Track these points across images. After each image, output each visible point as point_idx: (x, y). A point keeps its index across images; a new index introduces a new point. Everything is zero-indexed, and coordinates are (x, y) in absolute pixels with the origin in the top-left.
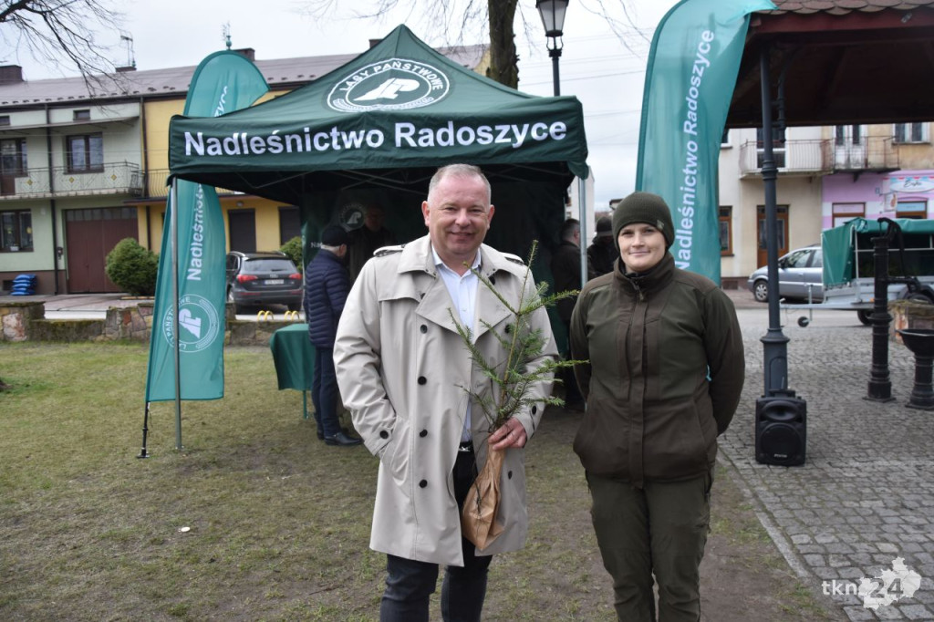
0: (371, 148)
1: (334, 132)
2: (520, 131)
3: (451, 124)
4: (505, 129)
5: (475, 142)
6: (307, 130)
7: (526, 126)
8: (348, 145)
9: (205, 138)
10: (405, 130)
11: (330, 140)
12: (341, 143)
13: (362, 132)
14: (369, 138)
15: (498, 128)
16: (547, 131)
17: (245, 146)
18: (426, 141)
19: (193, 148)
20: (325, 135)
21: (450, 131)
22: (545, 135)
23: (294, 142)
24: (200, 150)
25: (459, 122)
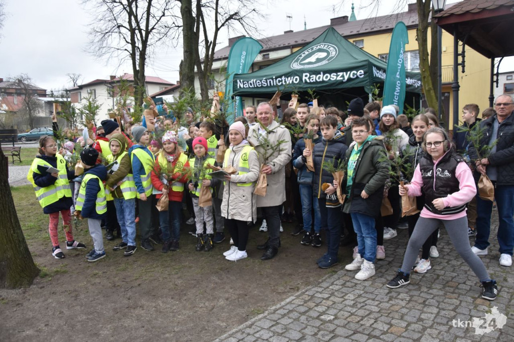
0: (295, 84)
1: (283, 78)
2: (346, 74)
3: (322, 73)
4: (341, 74)
5: (330, 79)
6: (274, 77)
7: (349, 73)
8: (288, 83)
9: (243, 82)
10: (306, 76)
11: (282, 81)
12: (285, 82)
13: (292, 77)
14: (294, 79)
15: (338, 74)
16: (356, 74)
17: (255, 84)
18: (313, 80)
19: (240, 86)
20: (280, 79)
21: (321, 76)
22: (355, 76)
23: (270, 82)
24: (242, 86)
25: (325, 72)
